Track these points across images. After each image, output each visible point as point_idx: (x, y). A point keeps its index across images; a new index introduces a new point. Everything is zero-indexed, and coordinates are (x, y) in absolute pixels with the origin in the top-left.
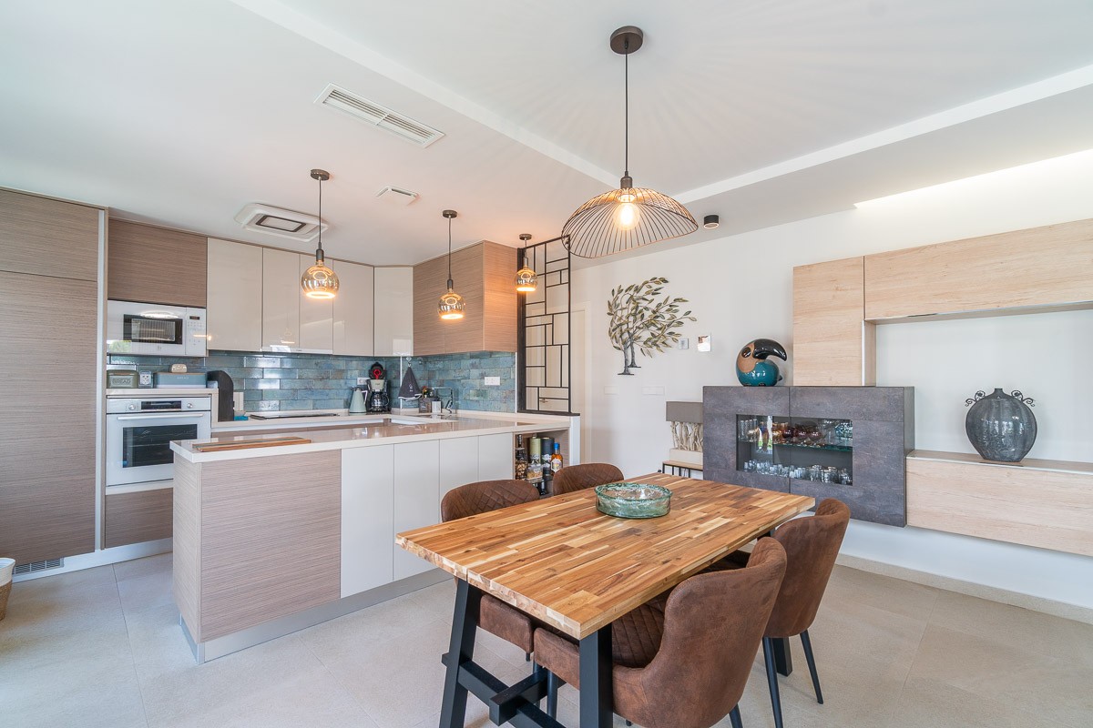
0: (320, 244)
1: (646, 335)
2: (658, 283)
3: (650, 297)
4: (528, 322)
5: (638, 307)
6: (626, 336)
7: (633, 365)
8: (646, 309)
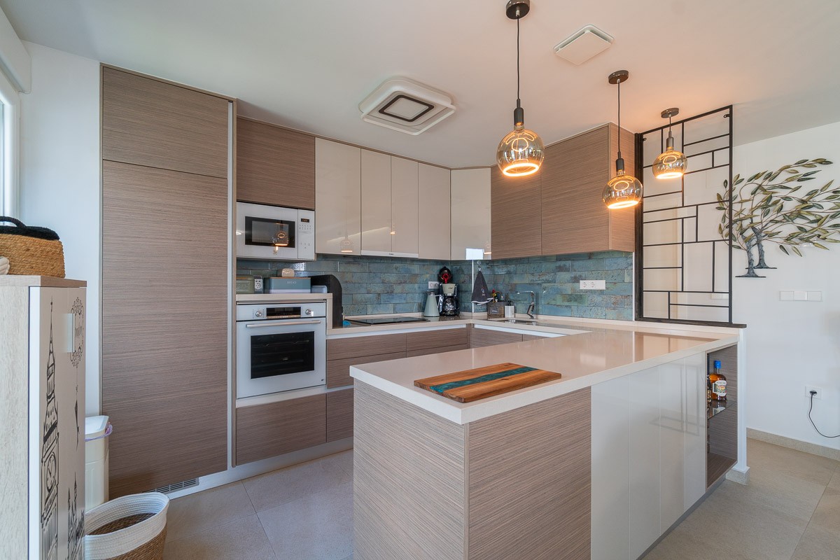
0: (518, 101)
1: (788, 229)
2: (810, 166)
3: (794, 184)
4: (646, 217)
5: (771, 197)
6: (749, 233)
7: (762, 265)
8: (787, 198)
